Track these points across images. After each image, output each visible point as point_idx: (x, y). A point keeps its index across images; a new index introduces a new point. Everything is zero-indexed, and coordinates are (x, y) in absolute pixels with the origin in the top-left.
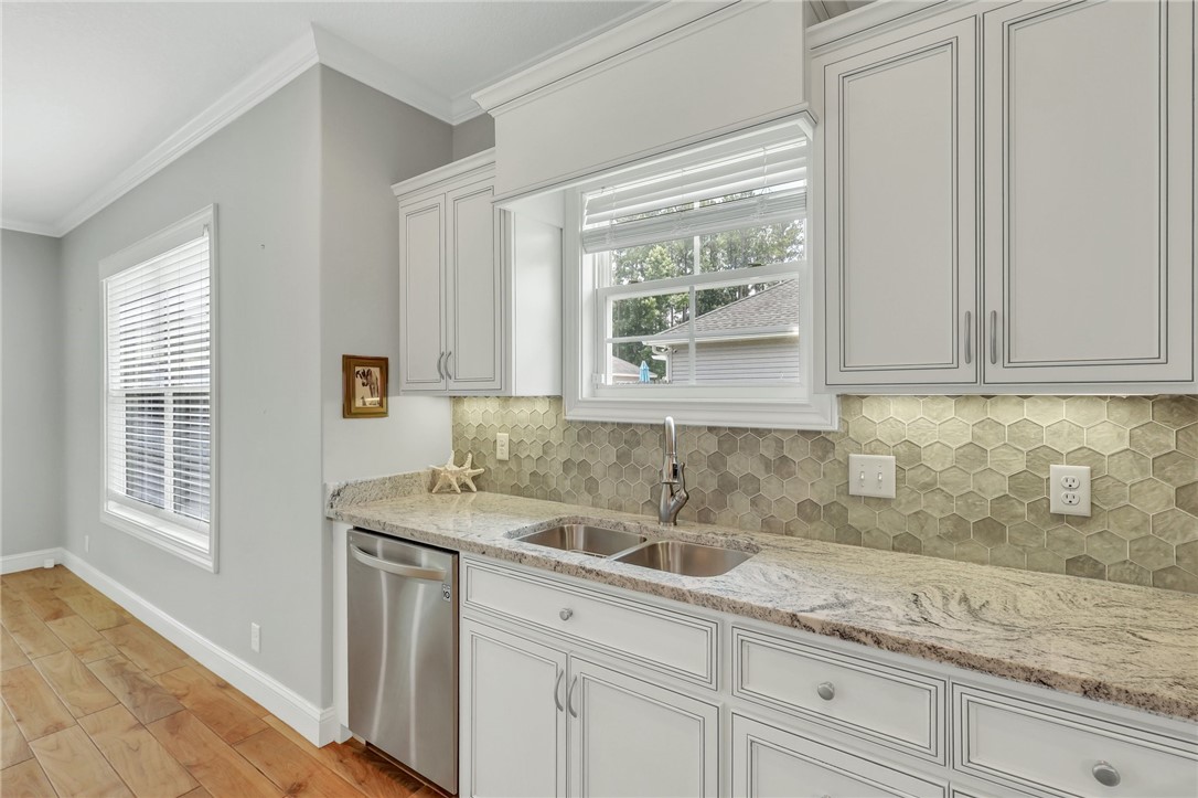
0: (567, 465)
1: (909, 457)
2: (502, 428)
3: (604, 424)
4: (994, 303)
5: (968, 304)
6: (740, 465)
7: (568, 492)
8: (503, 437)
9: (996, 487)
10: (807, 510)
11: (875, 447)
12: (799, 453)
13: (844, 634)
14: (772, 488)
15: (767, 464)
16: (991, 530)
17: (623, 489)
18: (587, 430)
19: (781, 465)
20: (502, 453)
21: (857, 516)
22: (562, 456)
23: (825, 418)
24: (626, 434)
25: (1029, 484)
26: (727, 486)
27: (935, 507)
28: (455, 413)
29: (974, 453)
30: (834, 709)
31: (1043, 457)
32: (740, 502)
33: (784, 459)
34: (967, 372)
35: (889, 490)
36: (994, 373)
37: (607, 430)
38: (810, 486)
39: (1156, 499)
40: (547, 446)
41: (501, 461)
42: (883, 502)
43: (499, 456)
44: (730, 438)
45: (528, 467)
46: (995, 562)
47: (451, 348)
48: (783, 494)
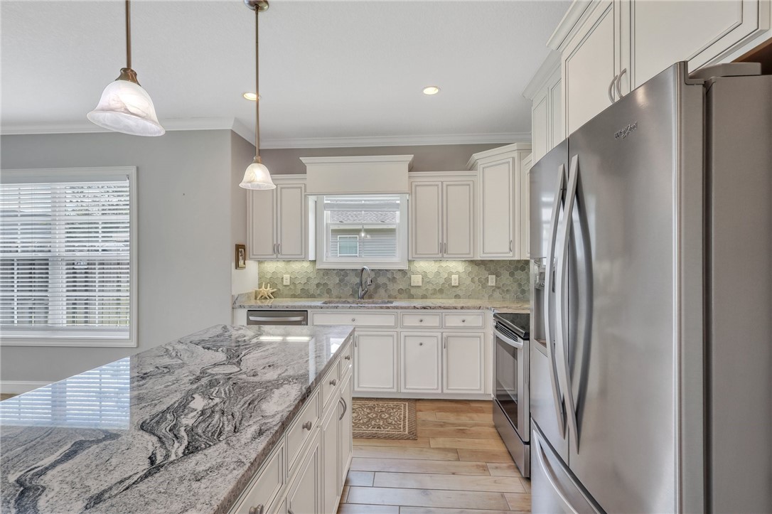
0: (318, 285)
1: (425, 275)
2: (287, 273)
3: (334, 270)
4: (445, 242)
5: (440, 241)
6: (381, 280)
7: (319, 295)
8: (287, 277)
9: (442, 281)
10: (400, 291)
11: (417, 273)
12: (398, 276)
13: (424, 308)
14: (390, 286)
15: (389, 279)
16: (441, 291)
17: (341, 291)
18: (327, 272)
19: (393, 280)
20: (286, 282)
21: (413, 291)
22: (317, 282)
23: (405, 267)
24: (342, 273)
25: (448, 280)
26: (378, 287)
27: (430, 287)
28: (259, 267)
29: (438, 273)
30: (423, 324)
31: (451, 274)
32: (382, 291)
33: (394, 278)
34: (440, 255)
35: (421, 285)
36: (445, 255)
37: (335, 272)
38: (401, 285)
39: (468, 281)
40: (308, 279)
41: (285, 286)
42: (419, 287)
43: (284, 284)
44: (378, 272)
45: (299, 287)
46: (442, 298)
47: (279, 242)
48: (394, 288)
